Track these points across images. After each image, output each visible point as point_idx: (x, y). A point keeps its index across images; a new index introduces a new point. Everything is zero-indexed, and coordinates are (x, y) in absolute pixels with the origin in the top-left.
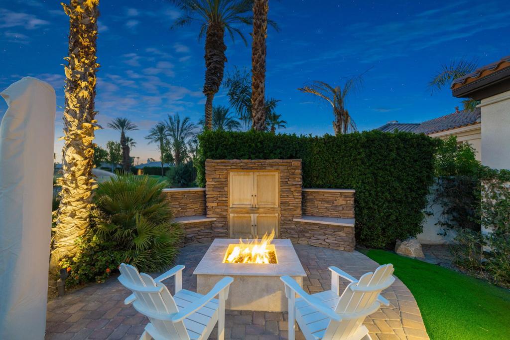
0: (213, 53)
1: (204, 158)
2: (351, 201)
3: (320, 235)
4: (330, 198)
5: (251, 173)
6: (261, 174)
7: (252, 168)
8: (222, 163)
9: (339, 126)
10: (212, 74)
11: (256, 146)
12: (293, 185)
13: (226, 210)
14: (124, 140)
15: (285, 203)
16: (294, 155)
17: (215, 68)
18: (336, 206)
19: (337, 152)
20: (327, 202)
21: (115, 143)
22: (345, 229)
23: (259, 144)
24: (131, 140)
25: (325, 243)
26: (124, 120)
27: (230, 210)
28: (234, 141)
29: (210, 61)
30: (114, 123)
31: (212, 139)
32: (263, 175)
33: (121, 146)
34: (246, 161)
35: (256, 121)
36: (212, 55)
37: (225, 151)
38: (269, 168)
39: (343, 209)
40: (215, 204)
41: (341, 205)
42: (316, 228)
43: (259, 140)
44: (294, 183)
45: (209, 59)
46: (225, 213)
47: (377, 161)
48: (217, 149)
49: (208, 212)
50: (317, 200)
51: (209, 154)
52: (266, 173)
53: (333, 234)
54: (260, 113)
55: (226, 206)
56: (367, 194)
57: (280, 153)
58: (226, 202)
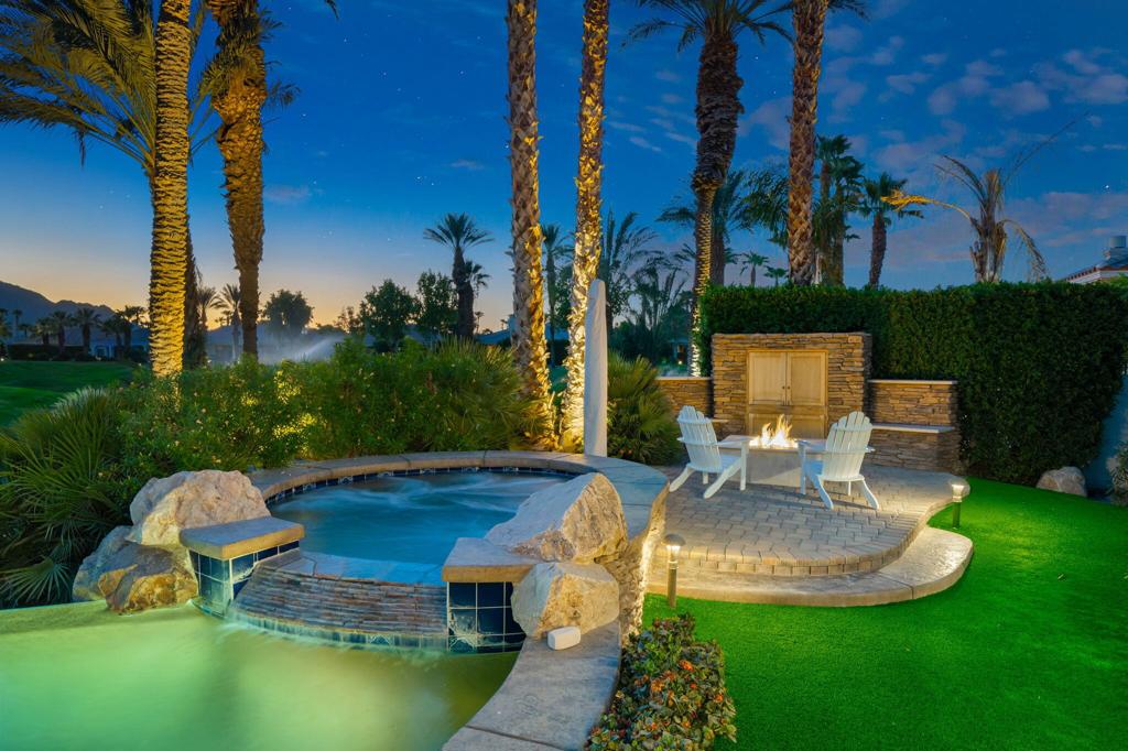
0: (713, 104)
1: (710, 332)
2: (946, 399)
3: (890, 448)
4: (913, 393)
5: (782, 354)
6: (798, 355)
7: (783, 347)
8: (736, 339)
9: (982, 256)
10: (711, 148)
11: (793, 310)
12: (849, 372)
13: (744, 409)
14: (463, 270)
15: (837, 399)
16: (859, 324)
17: (719, 134)
18: (923, 407)
19: (930, 320)
20: (910, 400)
21: (438, 279)
22: (928, 438)
23: (797, 308)
24: (478, 268)
25: (895, 460)
26: (462, 217)
27: (749, 409)
28: (756, 304)
29: (707, 120)
30: (440, 227)
31: (722, 301)
32: (800, 357)
33: (454, 286)
34: (775, 335)
35: (796, 267)
36: (713, 107)
37: (743, 320)
38: (811, 346)
39: (934, 411)
40: (727, 399)
41: (931, 405)
42: (885, 436)
43: (798, 301)
44: (851, 369)
45: (705, 116)
46: (741, 413)
47: (999, 333)
48: (729, 315)
49: (716, 411)
50: (893, 398)
51: (716, 325)
52: (806, 355)
53: (910, 446)
54: (801, 253)
55: (744, 402)
56: (978, 388)
57: (835, 321)
58: (744, 396)
